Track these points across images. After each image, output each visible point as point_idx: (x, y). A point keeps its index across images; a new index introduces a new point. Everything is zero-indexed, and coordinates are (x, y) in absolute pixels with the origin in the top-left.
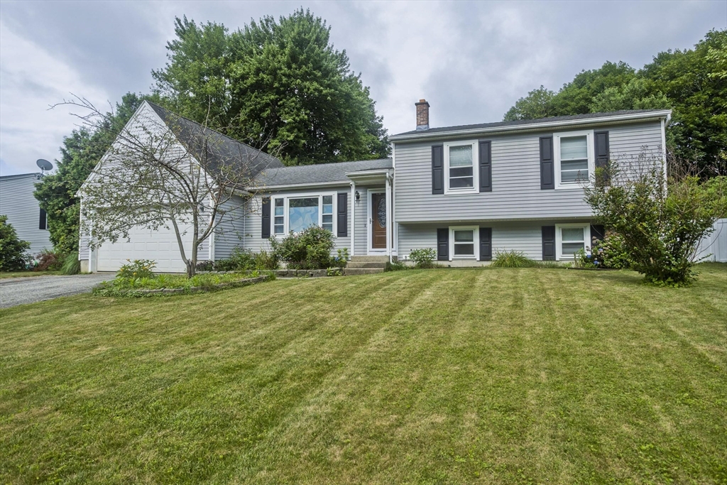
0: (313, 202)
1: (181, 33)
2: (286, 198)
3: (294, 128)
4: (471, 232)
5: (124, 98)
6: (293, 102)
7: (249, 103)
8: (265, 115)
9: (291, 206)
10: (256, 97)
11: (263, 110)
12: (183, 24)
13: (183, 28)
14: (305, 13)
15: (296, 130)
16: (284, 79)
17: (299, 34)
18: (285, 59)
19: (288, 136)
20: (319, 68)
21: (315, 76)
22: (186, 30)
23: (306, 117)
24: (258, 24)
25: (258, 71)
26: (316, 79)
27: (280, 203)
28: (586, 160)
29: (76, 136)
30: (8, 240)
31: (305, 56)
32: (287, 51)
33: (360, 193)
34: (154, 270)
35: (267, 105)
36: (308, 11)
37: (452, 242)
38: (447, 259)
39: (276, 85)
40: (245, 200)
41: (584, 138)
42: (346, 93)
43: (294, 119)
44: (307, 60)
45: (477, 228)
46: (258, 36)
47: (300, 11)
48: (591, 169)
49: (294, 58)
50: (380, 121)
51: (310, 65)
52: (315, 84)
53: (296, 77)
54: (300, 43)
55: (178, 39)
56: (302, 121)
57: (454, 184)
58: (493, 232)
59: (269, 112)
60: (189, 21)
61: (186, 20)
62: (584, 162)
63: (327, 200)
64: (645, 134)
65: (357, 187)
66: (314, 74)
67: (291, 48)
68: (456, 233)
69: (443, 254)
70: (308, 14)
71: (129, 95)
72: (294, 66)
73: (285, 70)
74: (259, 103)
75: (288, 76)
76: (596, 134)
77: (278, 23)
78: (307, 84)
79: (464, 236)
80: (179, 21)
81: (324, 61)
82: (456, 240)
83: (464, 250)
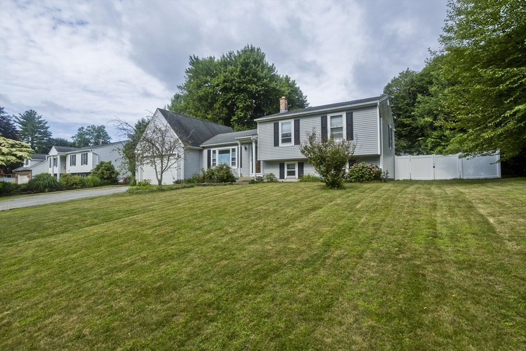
0: (228, 152)
1: (192, 63)
2: (217, 149)
3: (243, 110)
4: (294, 165)
5: (174, 96)
6: (243, 96)
7: (220, 99)
8: (228, 104)
9: (219, 154)
10: (224, 95)
11: (228, 101)
12: (193, 59)
13: (193, 61)
14: (250, 47)
15: (244, 111)
16: (237, 85)
17: (244, 60)
18: (237, 74)
19: (241, 114)
20: (256, 77)
21: (254, 81)
22: (195, 62)
23: (250, 103)
24: (226, 56)
25: (224, 81)
26: (255, 83)
27: (214, 152)
28: (342, 127)
29: (139, 123)
30: (111, 172)
31: (248, 71)
32: (238, 69)
33: (247, 147)
34: (150, 183)
35: (229, 99)
36: (252, 45)
37: (286, 170)
38: (284, 178)
39: (233, 88)
40: (201, 151)
41: (341, 116)
42: (273, 88)
43: (243, 105)
44: (249, 73)
45: (297, 162)
46: (225, 63)
47: (247, 46)
48: (344, 132)
49: (242, 72)
50: (305, 98)
51: (251, 75)
52: (254, 86)
53: (244, 83)
54: (246, 64)
55: (190, 67)
56: (248, 105)
57: (284, 141)
58: (304, 165)
59: (230, 102)
60: (196, 57)
61: (194, 57)
62: (341, 128)
63: (234, 150)
64: (370, 113)
65: (242, 144)
66: (253, 80)
67: (240, 68)
68: (288, 165)
69: (282, 176)
70: (252, 47)
71: (176, 94)
72: (242, 77)
73: (238, 80)
74: (226, 98)
75: (240, 83)
76: (347, 114)
77: (236, 54)
78: (249, 86)
79: (291, 167)
80: (191, 57)
81: (258, 73)
82: (288, 169)
83: (291, 173)
